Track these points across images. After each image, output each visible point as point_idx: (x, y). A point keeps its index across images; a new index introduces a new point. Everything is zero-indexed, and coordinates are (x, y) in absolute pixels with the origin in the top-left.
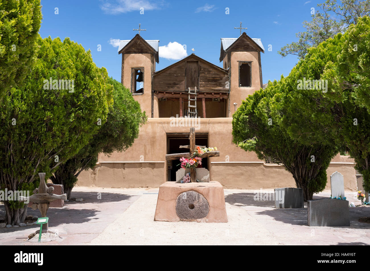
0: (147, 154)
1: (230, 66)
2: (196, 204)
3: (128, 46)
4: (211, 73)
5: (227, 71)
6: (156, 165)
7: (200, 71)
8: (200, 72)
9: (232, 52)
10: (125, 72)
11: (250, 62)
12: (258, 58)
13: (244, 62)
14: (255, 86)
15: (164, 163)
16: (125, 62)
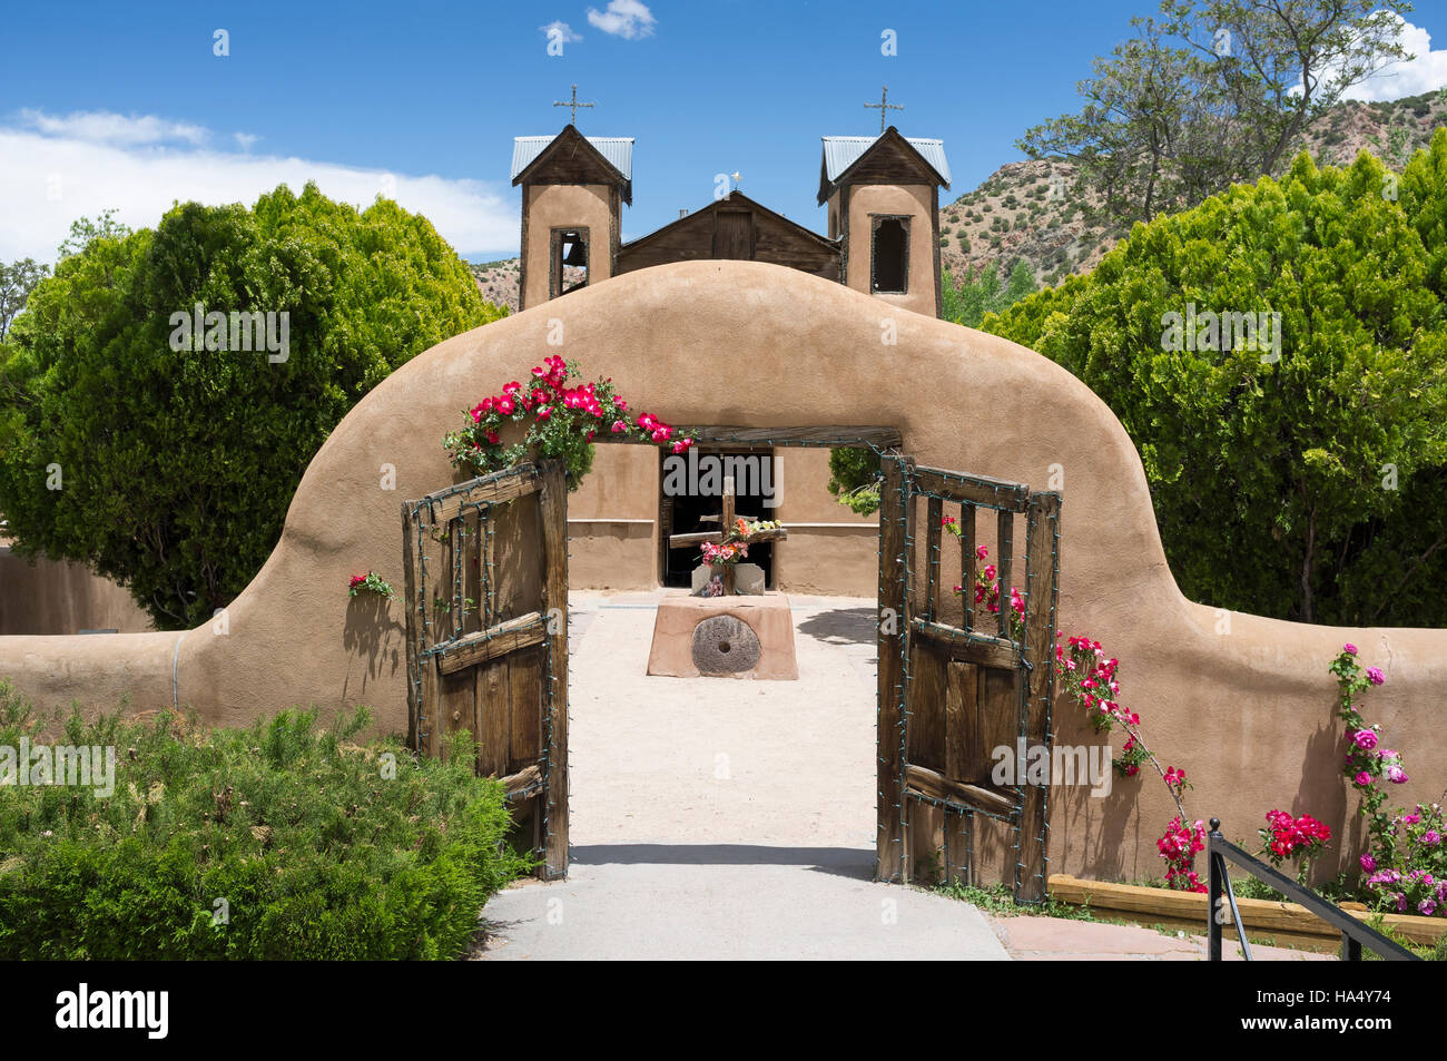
0: (606, 500)
1: (846, 231)
2: (733, 642)
3: (540, 162)
4: (790, 248)
5: (838, 246)
6: (633, 529)
7: (757, 242)
8: (758, 245)
9: (854, 187)
10: (531, 240)
11: (907, 219)
12: (929, 204)
13: (888, 216)
14: (918, 292)
15: (651, 524)
16: (532, 211)
